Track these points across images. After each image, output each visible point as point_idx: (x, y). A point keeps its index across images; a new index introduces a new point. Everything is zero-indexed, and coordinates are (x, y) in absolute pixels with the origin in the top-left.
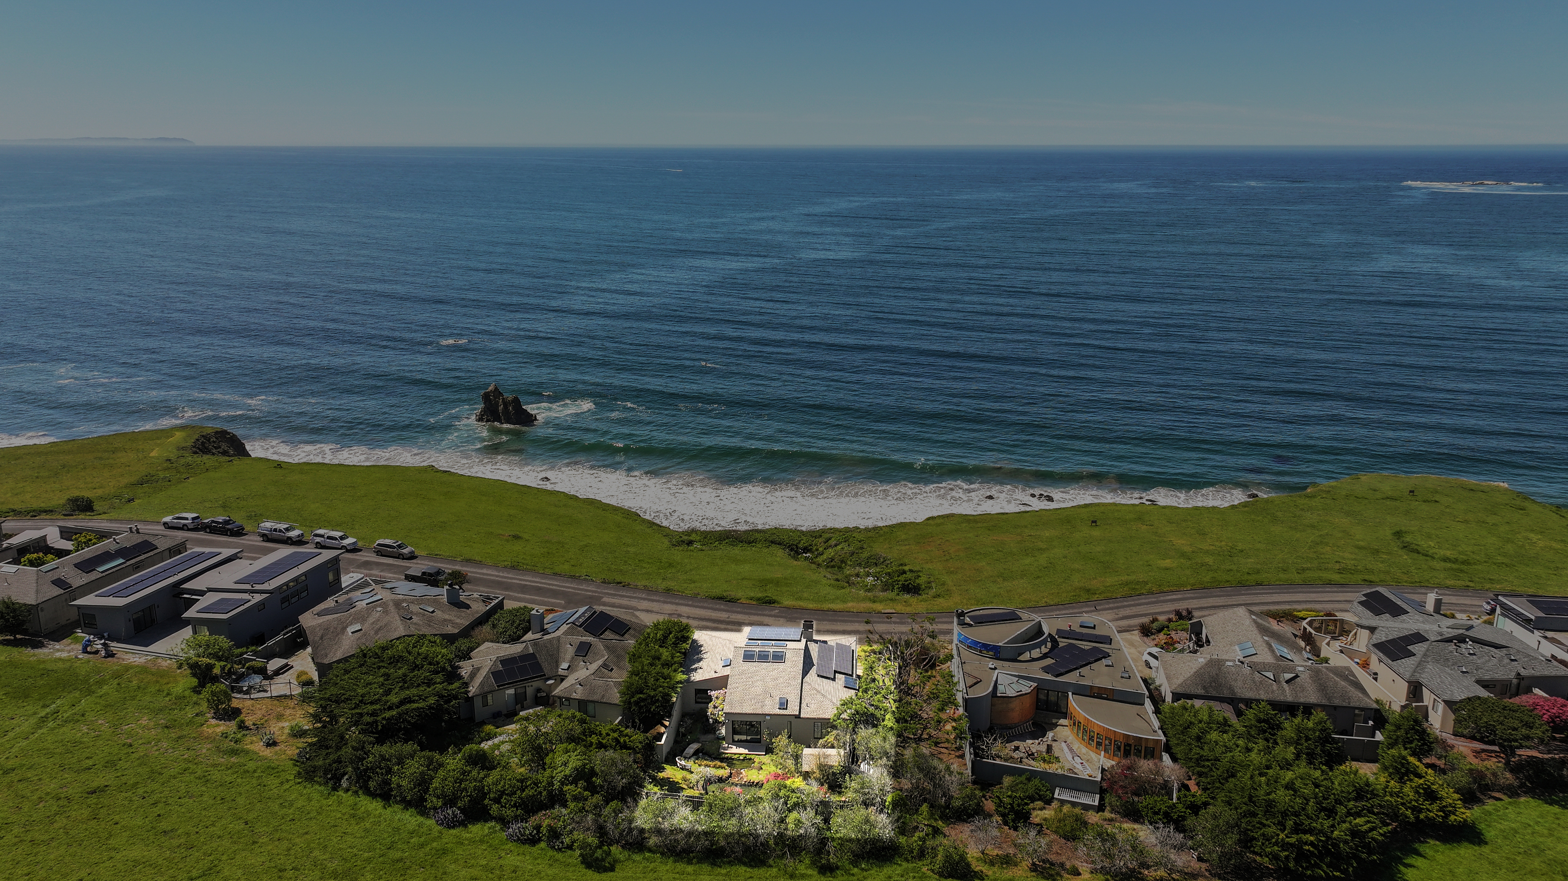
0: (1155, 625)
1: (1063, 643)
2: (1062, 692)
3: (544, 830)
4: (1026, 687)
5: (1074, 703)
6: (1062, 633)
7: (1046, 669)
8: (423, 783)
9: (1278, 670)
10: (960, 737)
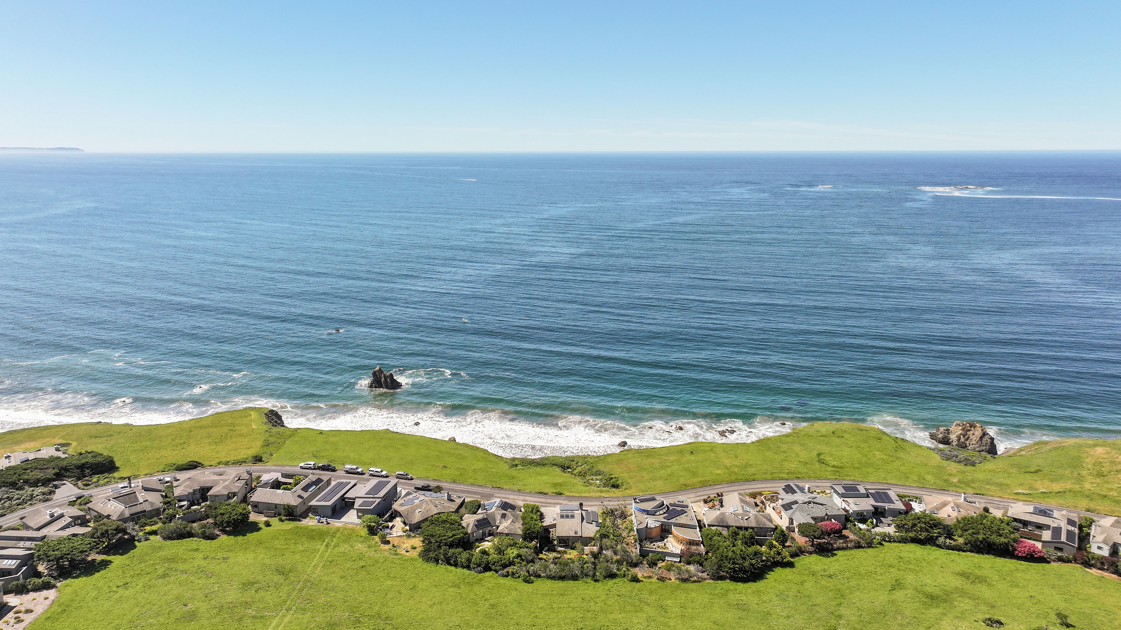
0: (709, 499)
1: (671, 508)
2: (669, 525)
3: (510, 572)
4: (658, 524)
5: (674, 529)
6: (671, 505)
7: (665, 518)
8: (469, 560)
9: (743, 516)
10: (636, 541)
